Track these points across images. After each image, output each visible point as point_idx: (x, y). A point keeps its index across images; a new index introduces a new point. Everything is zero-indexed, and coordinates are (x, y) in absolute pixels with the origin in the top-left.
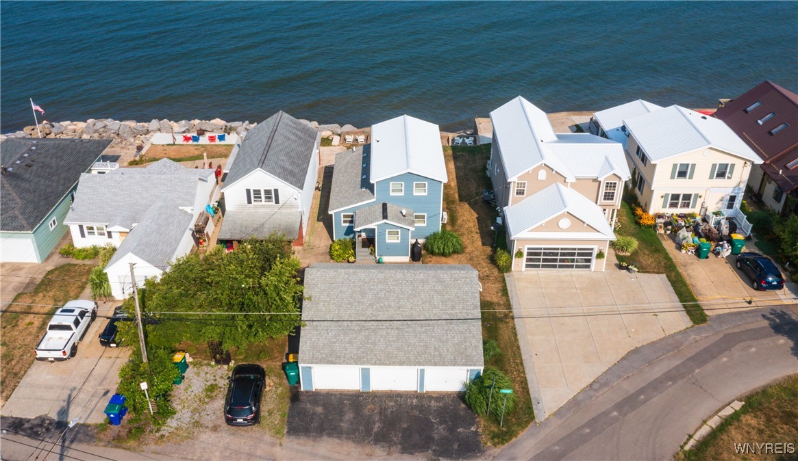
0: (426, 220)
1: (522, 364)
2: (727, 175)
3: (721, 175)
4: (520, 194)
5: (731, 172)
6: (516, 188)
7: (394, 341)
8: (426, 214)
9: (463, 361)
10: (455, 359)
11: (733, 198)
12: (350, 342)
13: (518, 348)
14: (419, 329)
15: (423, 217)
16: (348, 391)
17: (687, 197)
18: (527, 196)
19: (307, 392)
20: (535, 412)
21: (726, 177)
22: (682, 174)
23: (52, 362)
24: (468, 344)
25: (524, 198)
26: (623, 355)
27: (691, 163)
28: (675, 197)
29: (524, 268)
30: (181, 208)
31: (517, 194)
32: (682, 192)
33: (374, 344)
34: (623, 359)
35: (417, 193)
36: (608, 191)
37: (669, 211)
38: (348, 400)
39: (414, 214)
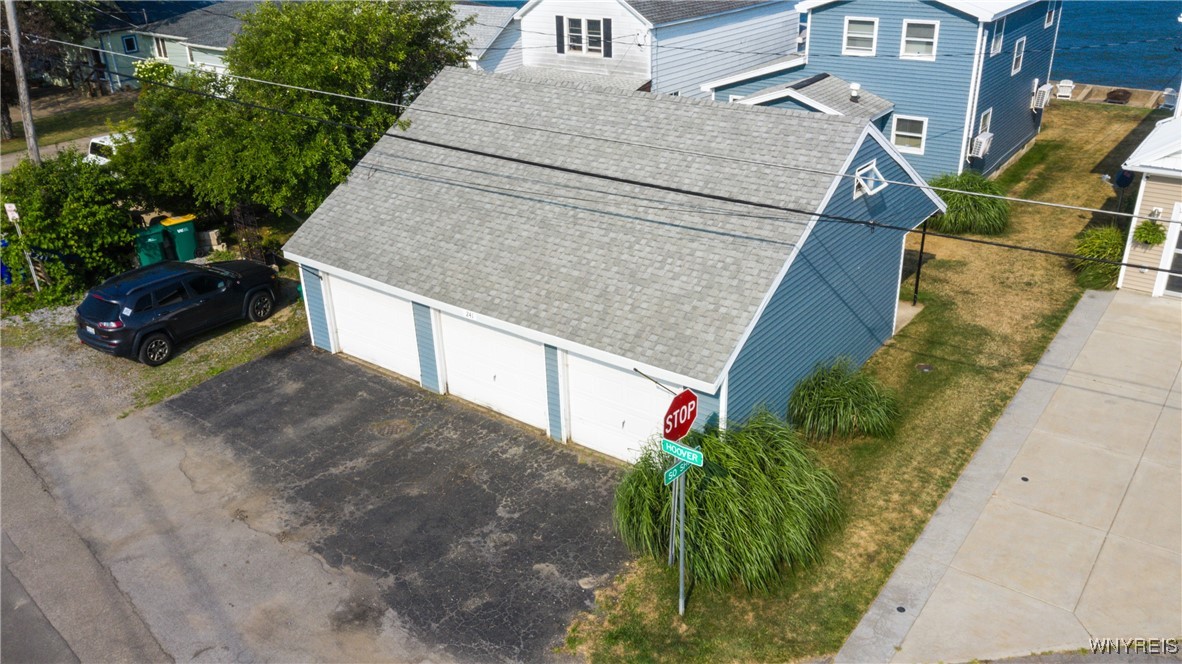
0: (924, 135)
1: (945, 484)
7: (511, 250)
8: (926, 120)
9: (660, 348)
10: (637, 336)
14: (596, 233)
15: (916, 126)
16: (398, 377)
20: (862, 629)
24: (706, 305)
29: (1159, 287)
33: (462, 245)
35: (909, 55)
38: (371, 391)
39: (895, 118)
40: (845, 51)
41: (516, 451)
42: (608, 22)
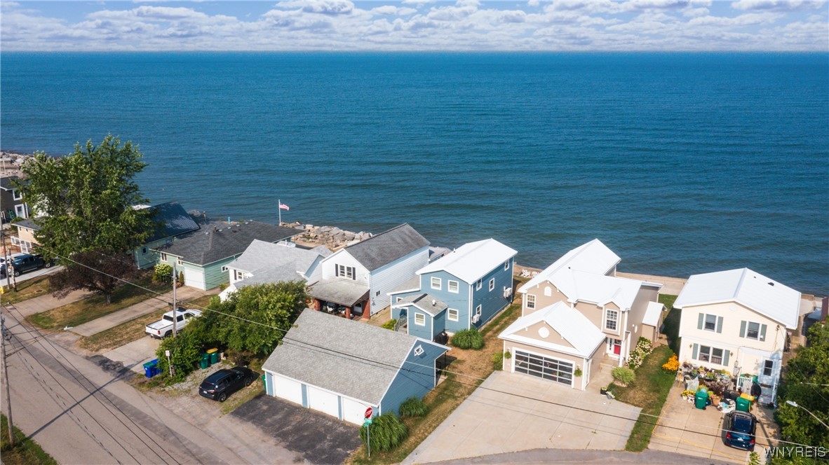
0: (458, 315)
1: (435, 427)
2: (759, 336)
3: (753, 335)
4: (531, 306)
5: (764, 333)
6: (527, 301)
8: (457, 311)
10: (360, 393)
11: (769, 364)
12: (301, 363)
13: (445, 418)
15: (455, 313)
16: (295, 404)
17: (718, 352)
18: (536, 310)
19: (269, 396)
21: (759, 339)
22: (710, 326)
23: (152, 337)
24: (376, 386)
25: (534, 311)
26: (528, 449)
27: (718, 315)
28: (705, 349)
29: (513, 370)
30: (297, 272)
31: (528, 306)
32: (712, 345)
33: (315, 368)
34: (526, 451)
35: (451, 290)
36: (610, 319)
37: (698, 363)
38: (288, 408)
39: (449, 309)
40: (433, 287)
41: (330, 423)
42: (354, 269)
